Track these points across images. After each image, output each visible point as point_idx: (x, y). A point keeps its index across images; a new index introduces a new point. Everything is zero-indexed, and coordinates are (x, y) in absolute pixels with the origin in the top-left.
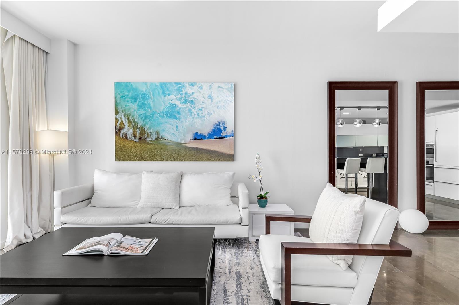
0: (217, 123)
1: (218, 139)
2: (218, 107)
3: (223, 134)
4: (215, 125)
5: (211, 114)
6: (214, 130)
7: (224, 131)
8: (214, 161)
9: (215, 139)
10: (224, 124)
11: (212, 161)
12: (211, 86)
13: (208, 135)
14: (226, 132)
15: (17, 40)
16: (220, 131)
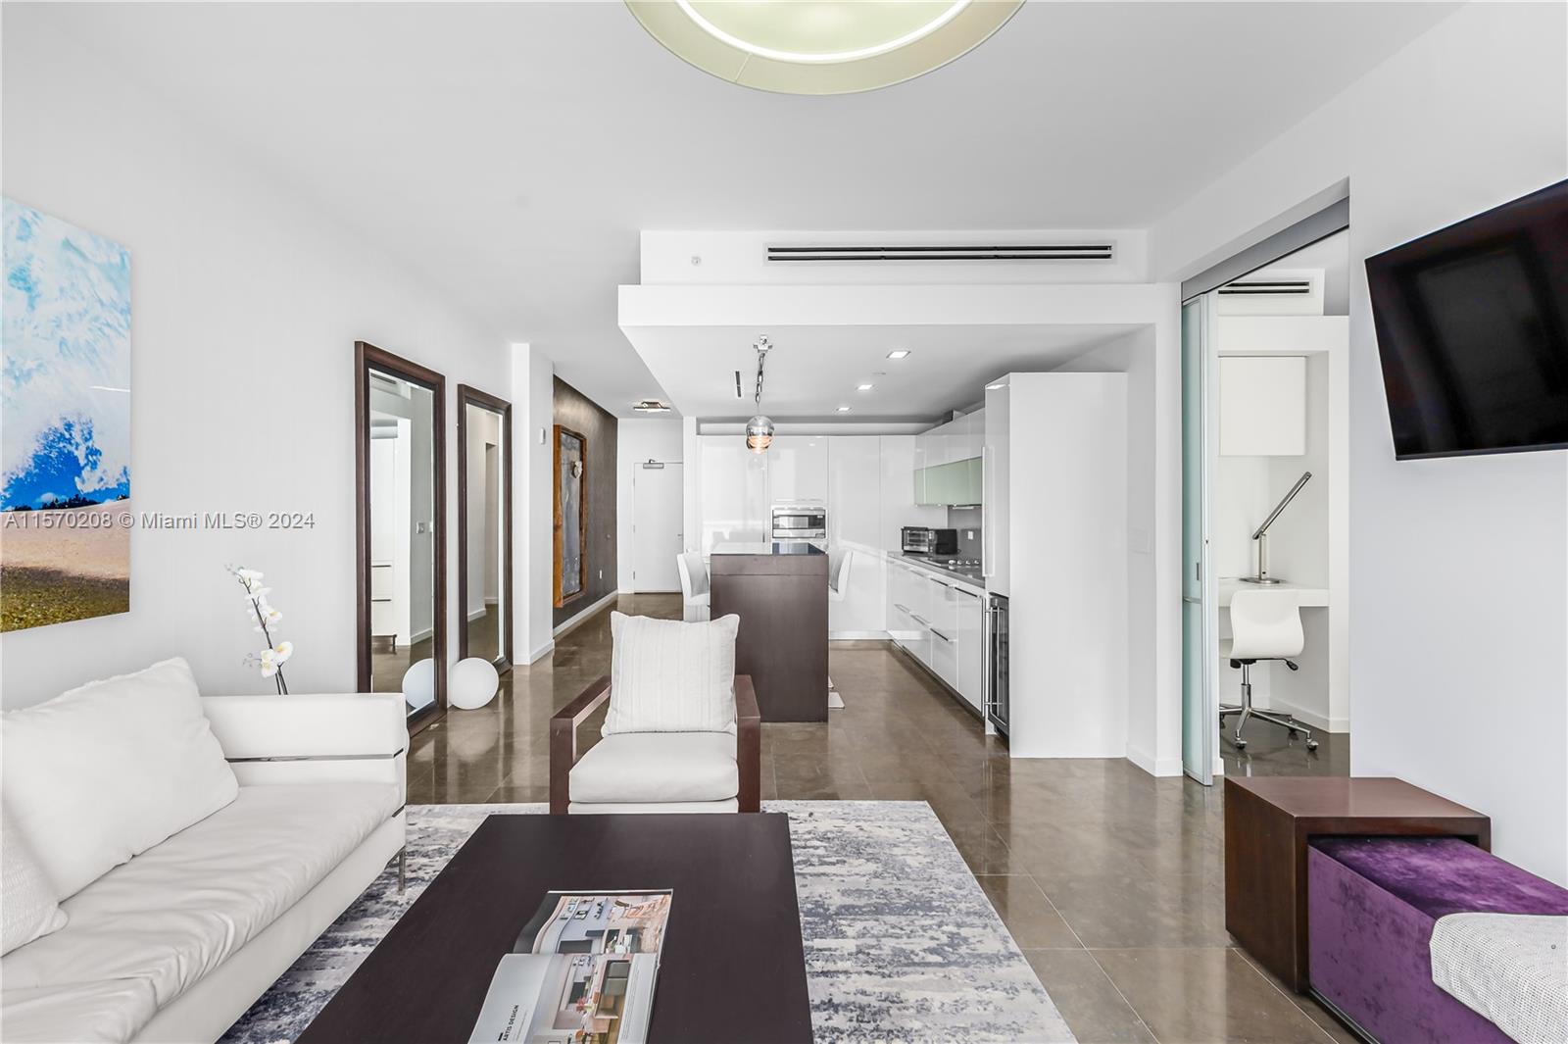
0: (60, 426)
1: (62, 506)
2: (61, 344)
3: (83, 482)
4: (46, 437)
5: (29, 374)
6: (41, 461)
7: (88, 468)
8: (41, 624)
9: (45, 507)
10: (90, 433)
11: (32, 626)
12: (25, 223)
13: (11, 486)
14: (98, 473)
16: (71, 465)
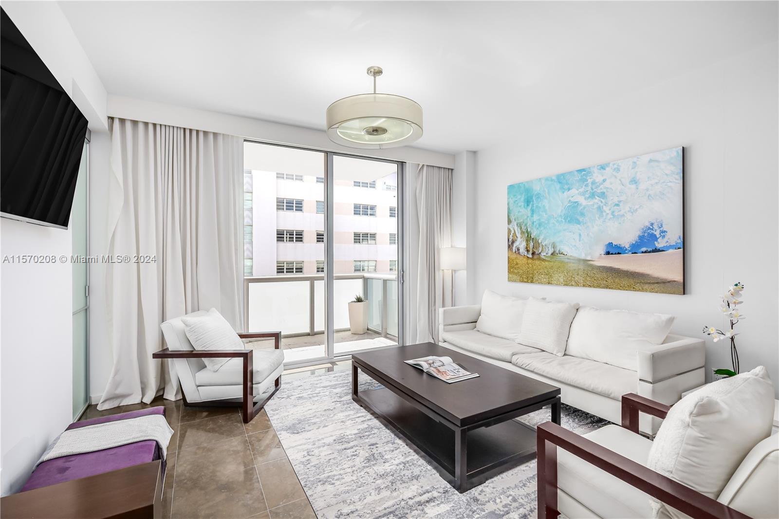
0: (648, 224)
1: (650, 252)
2: (648, 197)
3: (659, 243)
4: (643, 229)
5: (636, 210)
6: (641, 238)
7: (661, 238)
8: (641, 291)
9: (643, 252)
10: (662, 225)
11: (638, 291)
12: (635, 163)
13: (630, 246)
14: (666, 239)
15: (425, 168)
16: (654, 238)
